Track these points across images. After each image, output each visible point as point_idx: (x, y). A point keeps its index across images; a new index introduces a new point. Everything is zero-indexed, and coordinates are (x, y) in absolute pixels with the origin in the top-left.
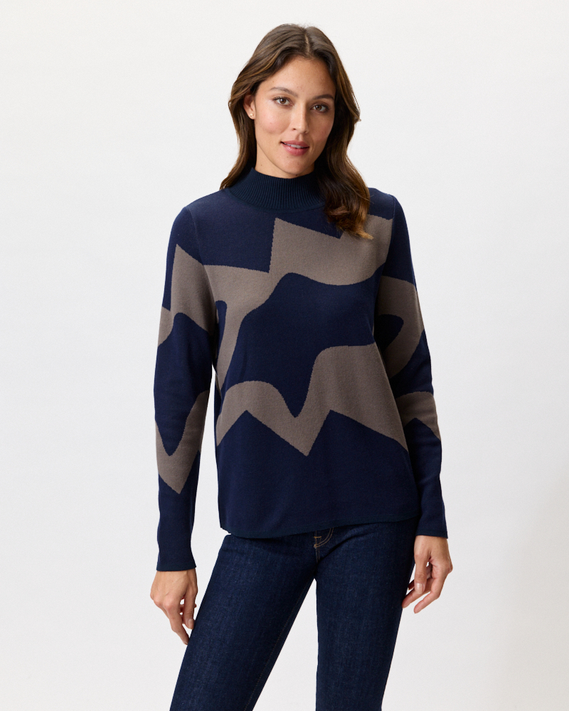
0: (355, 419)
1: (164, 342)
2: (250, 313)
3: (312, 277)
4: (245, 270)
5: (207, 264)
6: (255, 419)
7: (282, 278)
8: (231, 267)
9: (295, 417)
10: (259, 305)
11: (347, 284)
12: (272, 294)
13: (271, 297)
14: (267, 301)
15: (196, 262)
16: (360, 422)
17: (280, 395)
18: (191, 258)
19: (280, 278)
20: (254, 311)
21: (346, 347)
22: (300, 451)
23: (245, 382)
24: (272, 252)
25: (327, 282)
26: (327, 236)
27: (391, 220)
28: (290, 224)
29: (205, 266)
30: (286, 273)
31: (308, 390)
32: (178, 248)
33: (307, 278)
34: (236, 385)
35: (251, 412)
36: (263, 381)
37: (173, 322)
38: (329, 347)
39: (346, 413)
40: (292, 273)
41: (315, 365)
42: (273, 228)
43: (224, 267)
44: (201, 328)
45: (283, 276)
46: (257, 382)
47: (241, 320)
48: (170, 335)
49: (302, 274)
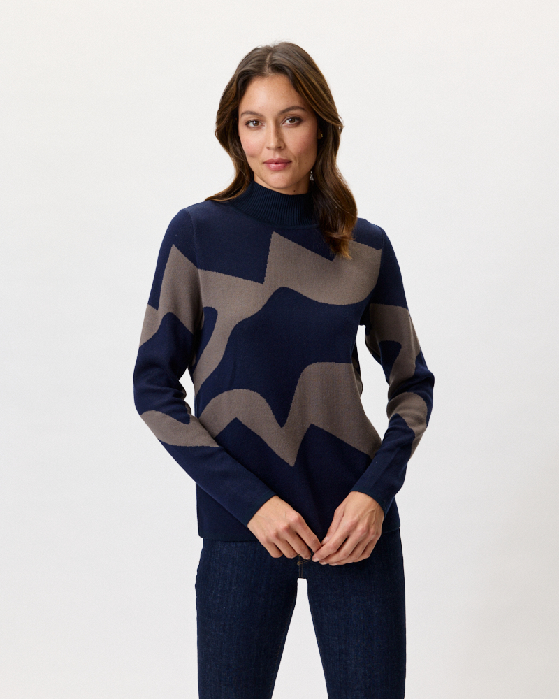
0: (335, 435)
1: (149, 340)
2: (241, 322)
3: (304, 294)
4: (240, 280)
5: (201, 268)
6: (245, 426)
7: (276, 291)
8: (226, 275)
9: (281, 427)
10: (250, 314)
11: (339, 304)
12: (265, 305)
13: (264, 307)
14: (259, 312)
15: (191, 264)
16: (340, 438)
17: (268, 404)
18: (187, 260)
19: (274, 291)
20: (245, 320)
21: (332, 364)
22: (286, 461)
23: (234, 390)
24: (268, 265)
25: (320, 300)
26: (321, 257)
27: (381, 250)
28: (286, 239)
29: (199, 270)
30: (280, 286)
31: (291, 402)
32: (174, 249)
33: (300, 294)
34: (225, 393)
35: (241, 419)
36: (251, 389)
37: (160, 321)
38: (316, 362)
39: (326, 428)
40: (286, 288)
41: (300, 379)
42: (270, 241)
43: (218, 274)
44: (188, 330)
45: (277, 289)
46: (245, 390)
47: (232, 328)
48: (156, 334)
49: (295, 289)
